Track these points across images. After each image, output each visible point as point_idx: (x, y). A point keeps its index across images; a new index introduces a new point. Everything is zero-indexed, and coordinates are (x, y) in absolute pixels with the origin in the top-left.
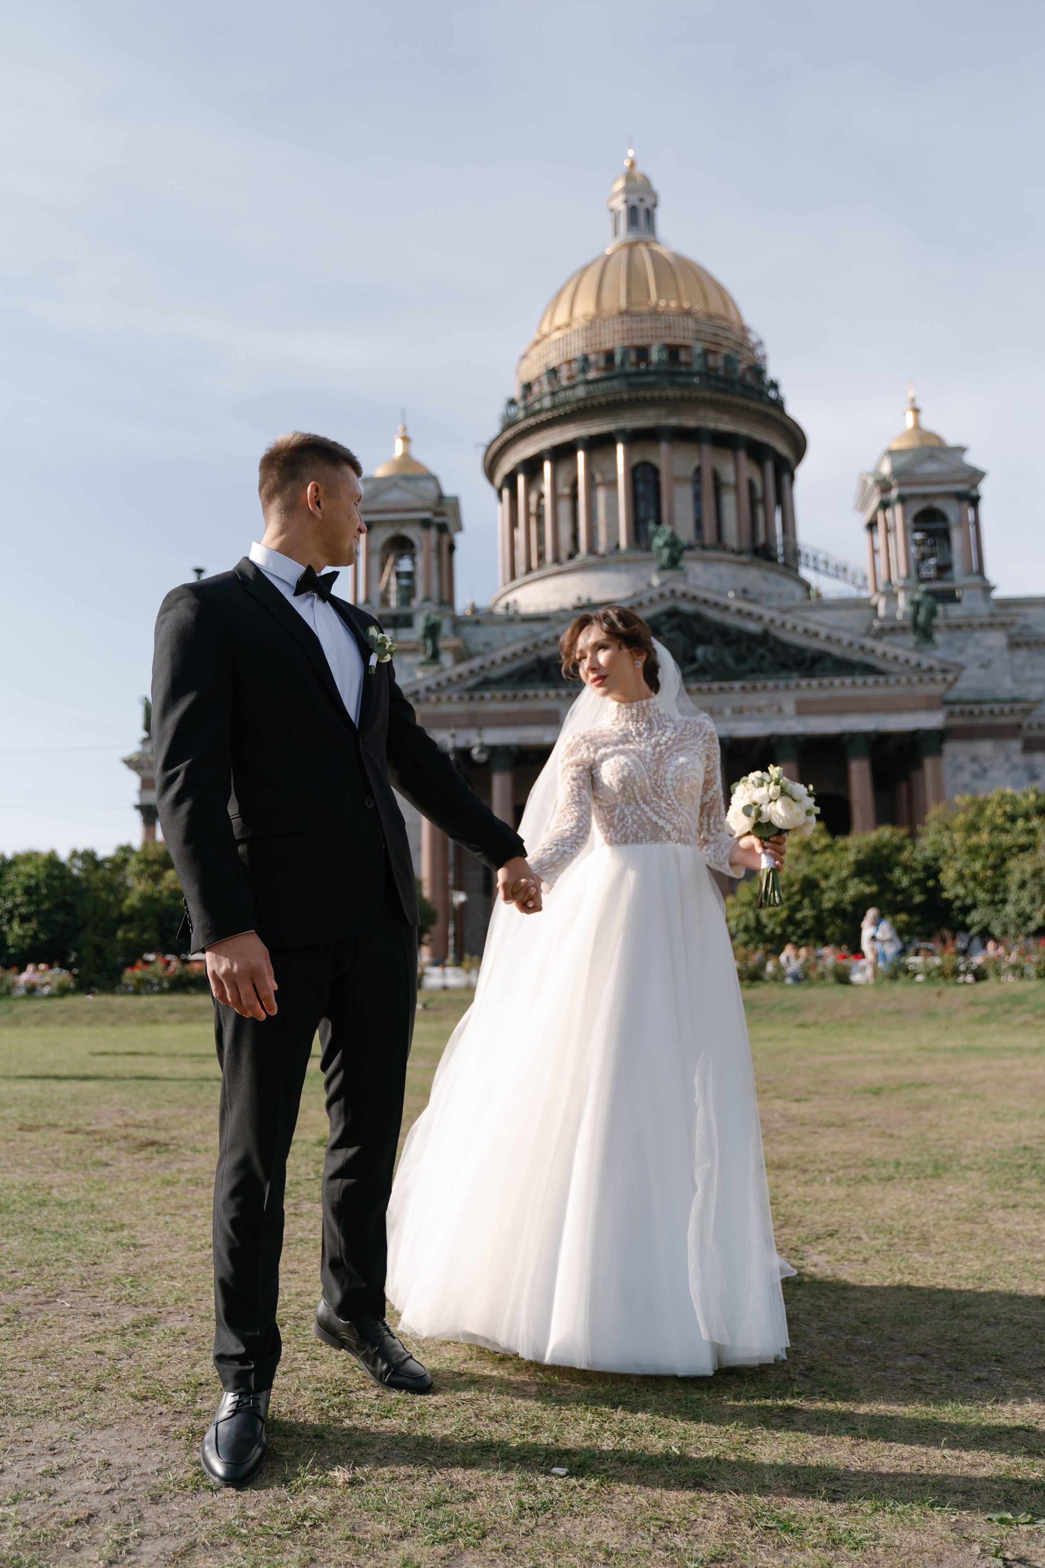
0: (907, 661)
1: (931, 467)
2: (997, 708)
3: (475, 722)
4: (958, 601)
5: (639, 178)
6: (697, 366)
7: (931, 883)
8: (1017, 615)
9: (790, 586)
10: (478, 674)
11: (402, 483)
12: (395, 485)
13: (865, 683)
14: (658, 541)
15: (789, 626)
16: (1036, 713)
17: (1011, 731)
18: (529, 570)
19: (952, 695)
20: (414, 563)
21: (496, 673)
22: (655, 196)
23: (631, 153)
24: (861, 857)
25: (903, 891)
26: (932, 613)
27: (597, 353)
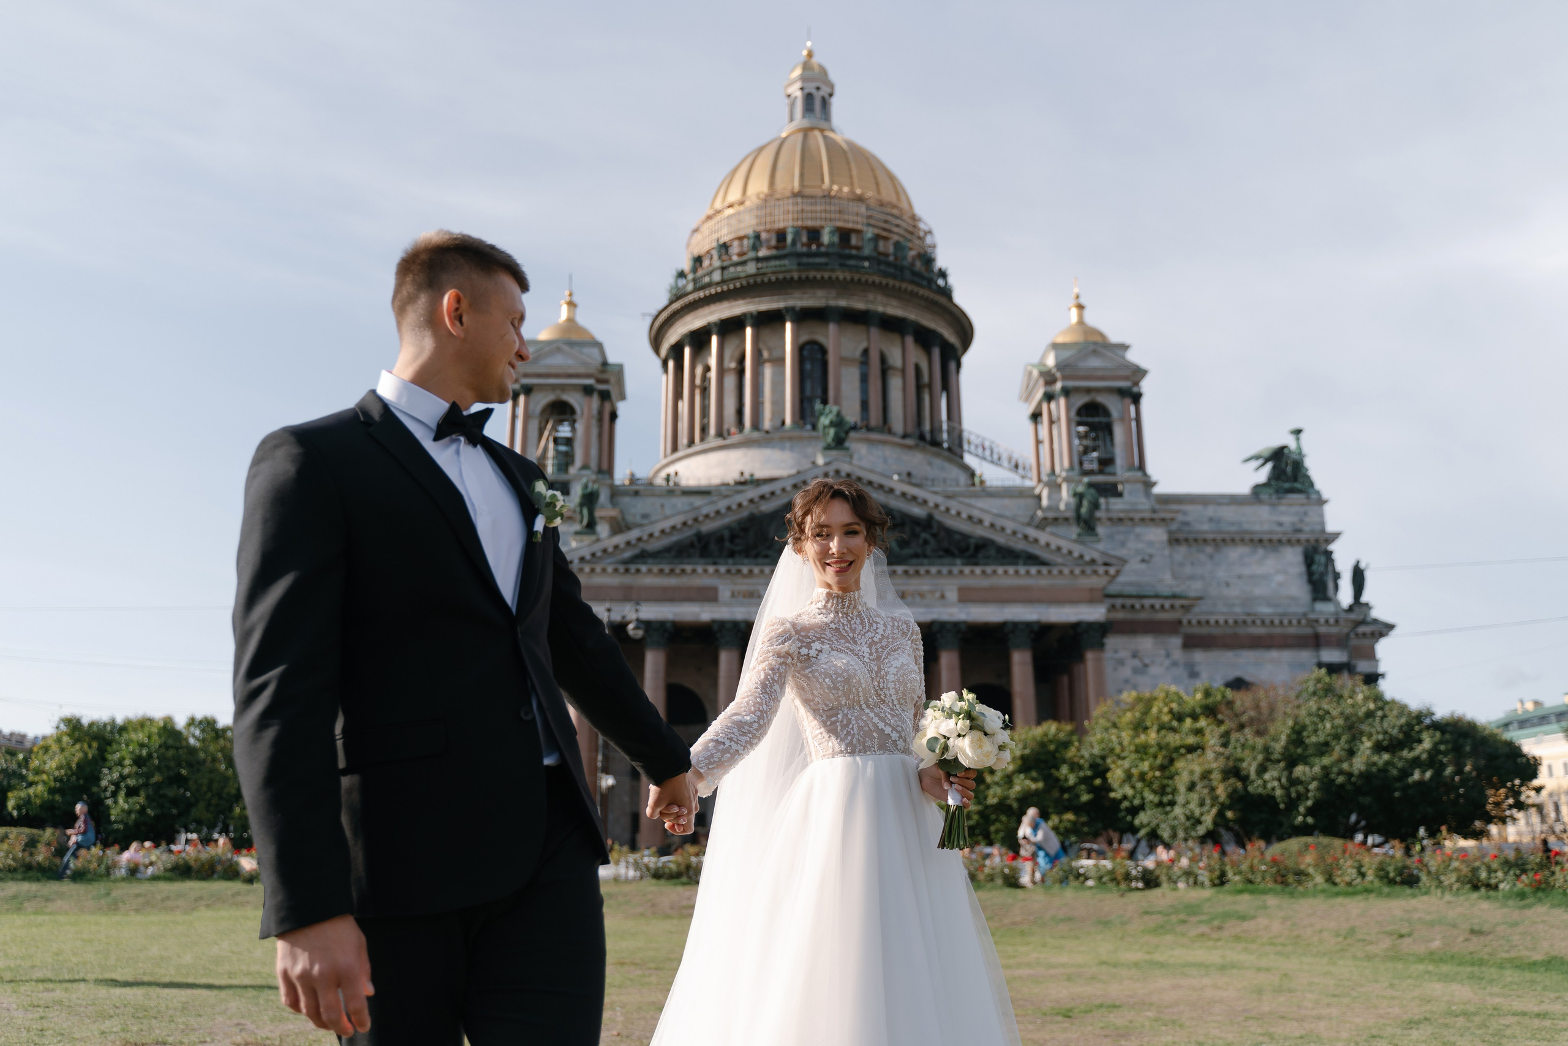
0: (1070, 553)
1: (1095, 363)
2: (1157, 603)
3: (629, 595)
4: (1120, 495)
5: (817, 69)
6: (867, 251)
7: (1098, 782)
8: (1177, 512)
9: (954, 472)
10: (635, 546)
11: (566, 348)
12: (558, 350)
13: (1028, 572)
14: (824, 421)
15: (953, 512)
16: (1196, 610)
17: (1170, 628)
18: (691, 442)
19: (1113, 589)
20: (573, 430)
21: (654, 546)
22: (832, 86)
23: (809, 44)
24: (1027, 751)
25: (1070, 789)
26: (1095, 506)
27: (768, 231)
